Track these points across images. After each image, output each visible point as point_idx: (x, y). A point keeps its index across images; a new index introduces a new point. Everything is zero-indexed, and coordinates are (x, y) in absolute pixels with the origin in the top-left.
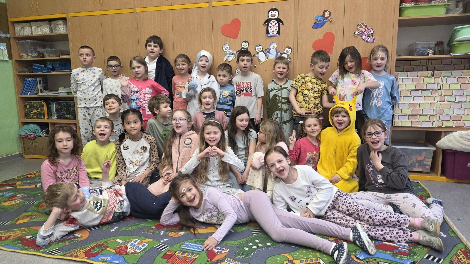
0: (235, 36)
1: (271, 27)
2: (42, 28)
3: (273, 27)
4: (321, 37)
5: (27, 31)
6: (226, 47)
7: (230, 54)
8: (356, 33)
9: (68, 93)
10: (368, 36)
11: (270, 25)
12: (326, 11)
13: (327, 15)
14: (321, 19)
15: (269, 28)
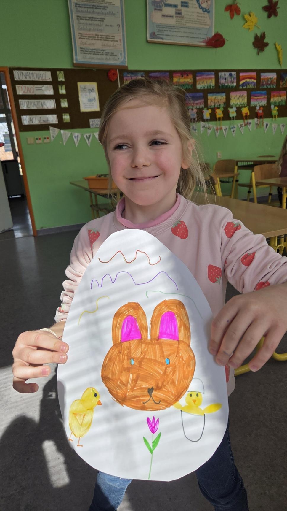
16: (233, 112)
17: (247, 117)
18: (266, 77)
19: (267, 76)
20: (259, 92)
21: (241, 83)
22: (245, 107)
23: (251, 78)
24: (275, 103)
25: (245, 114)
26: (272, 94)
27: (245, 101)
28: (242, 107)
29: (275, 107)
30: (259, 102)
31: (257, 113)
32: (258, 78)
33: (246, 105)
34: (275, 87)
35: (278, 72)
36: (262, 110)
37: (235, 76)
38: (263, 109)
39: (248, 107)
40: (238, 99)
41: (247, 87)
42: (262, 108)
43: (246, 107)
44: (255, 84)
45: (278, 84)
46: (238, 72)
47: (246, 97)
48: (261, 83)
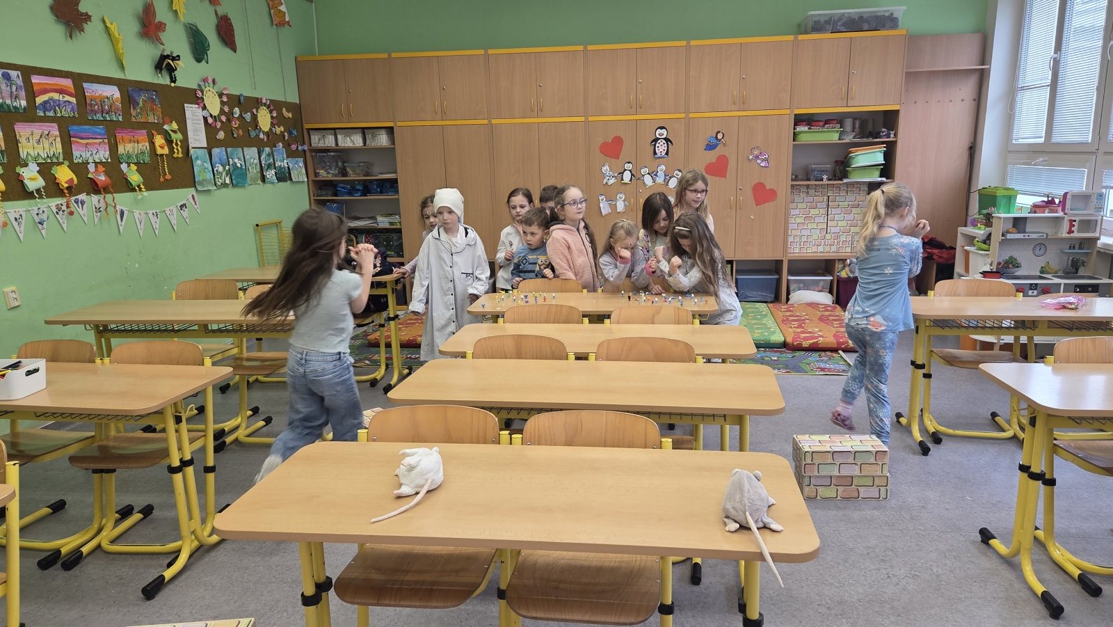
0: (617, 157)
1: (658, 147)
2: (352, 138)
3: (661, 148)
4: (714, 160)
5: (329, 141)
6: (606, 169)
7: (610, 177)
8: (751, 157)
9: (391, 224)
10: (763, 160)
11: (657, 145)
12: (719, 132)
13: (720, 136)
14: (714, 141)
15: (657, 148)
16: (31, 177)
17: (72, 190)
18: (97, 94)
19: (100, 93)
20: (86, 127)
21: (39, 100)
22: (59, 164)
23: (61, 91)
24: (129, 156)
25: (66, 183)
26: (119, 136)
27: (58, 148)
28: (53, 164)
29: (129, 166)
30: (93, 153)
31: (93, 181)
32: (80, 94)
33: (61, 160)
34: (120, 119)
35: (121, 84)
36: (106, 173)
37: (20, 82)
38: (104, 169)
39: (67, 163)
40: (38, 143)
41: (55, 112)
42: (101, 168)
43: (62, 163)
44: (76, 107)
45: (126, 113)
46: (27, 72)
47: (58, 139)
48: (88, 107)
